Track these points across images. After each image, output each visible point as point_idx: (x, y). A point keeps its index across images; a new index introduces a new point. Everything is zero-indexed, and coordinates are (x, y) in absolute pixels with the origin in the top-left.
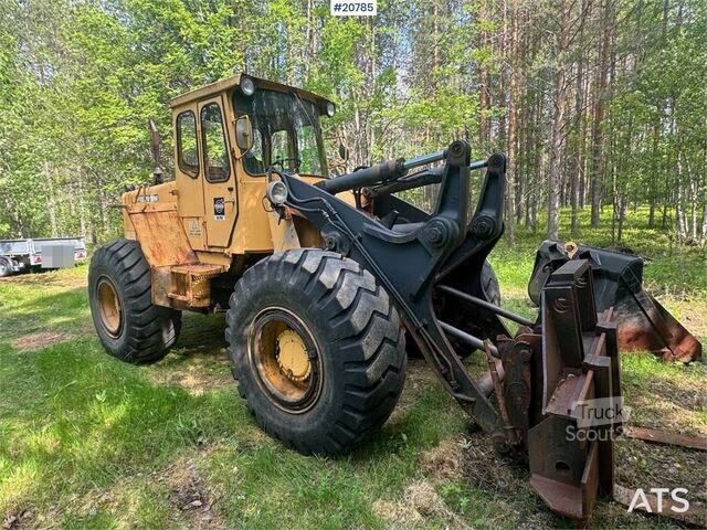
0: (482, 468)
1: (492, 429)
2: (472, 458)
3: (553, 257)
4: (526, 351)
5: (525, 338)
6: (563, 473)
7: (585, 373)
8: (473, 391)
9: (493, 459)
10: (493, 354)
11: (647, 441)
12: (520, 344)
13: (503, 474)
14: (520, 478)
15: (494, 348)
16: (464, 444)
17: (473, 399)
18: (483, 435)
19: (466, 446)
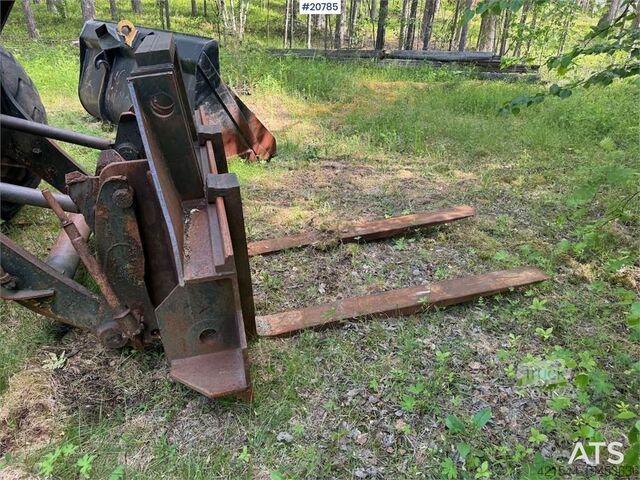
0: (94, 385)
1: (94, 322)
2: (73, 377)
3: (104, 46)
4: (124, 192)
5: (117, 169)
6: (210, 342)
7: (213, 203)
8: (47, 279)
9: (106, 363)
10: (65, 208)
11: (264, 255)
12: (112, 181)
13: (127, 376)
14: (152, 369)
15: (65, 198)
16: (53, 362)
17: (50, 292)
18: (80, 333)
19: (58, 364)
